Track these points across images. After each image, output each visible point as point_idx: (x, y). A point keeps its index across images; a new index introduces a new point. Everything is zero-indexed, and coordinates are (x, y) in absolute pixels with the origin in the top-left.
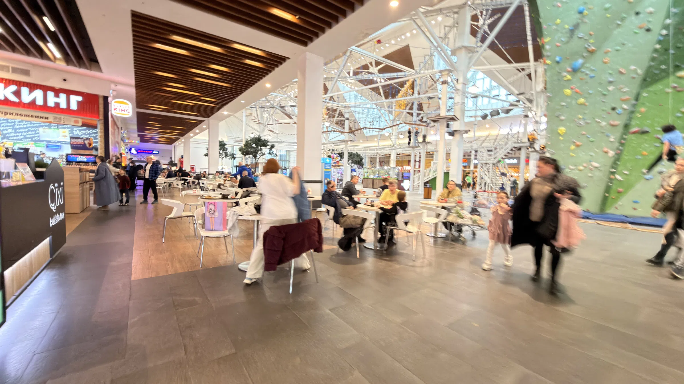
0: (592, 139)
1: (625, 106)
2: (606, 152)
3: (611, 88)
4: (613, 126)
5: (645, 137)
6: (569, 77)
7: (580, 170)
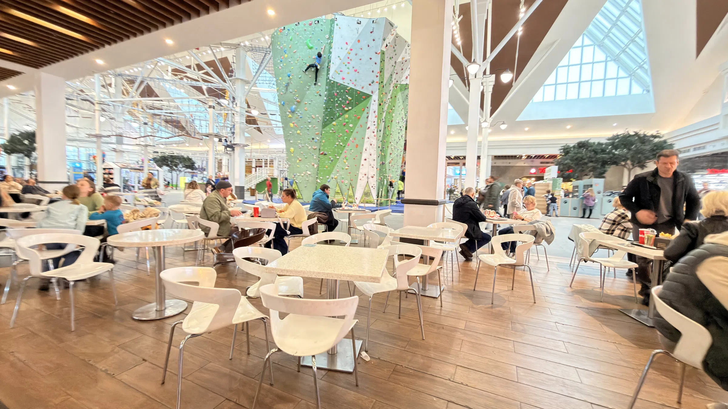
0: (306, 157)
1: (317, 138)
2: (313, 165)
3: (310, 126)
4: (314, 149)
5: (326, 157)
6: (290, 115)
7: (302, 176)
